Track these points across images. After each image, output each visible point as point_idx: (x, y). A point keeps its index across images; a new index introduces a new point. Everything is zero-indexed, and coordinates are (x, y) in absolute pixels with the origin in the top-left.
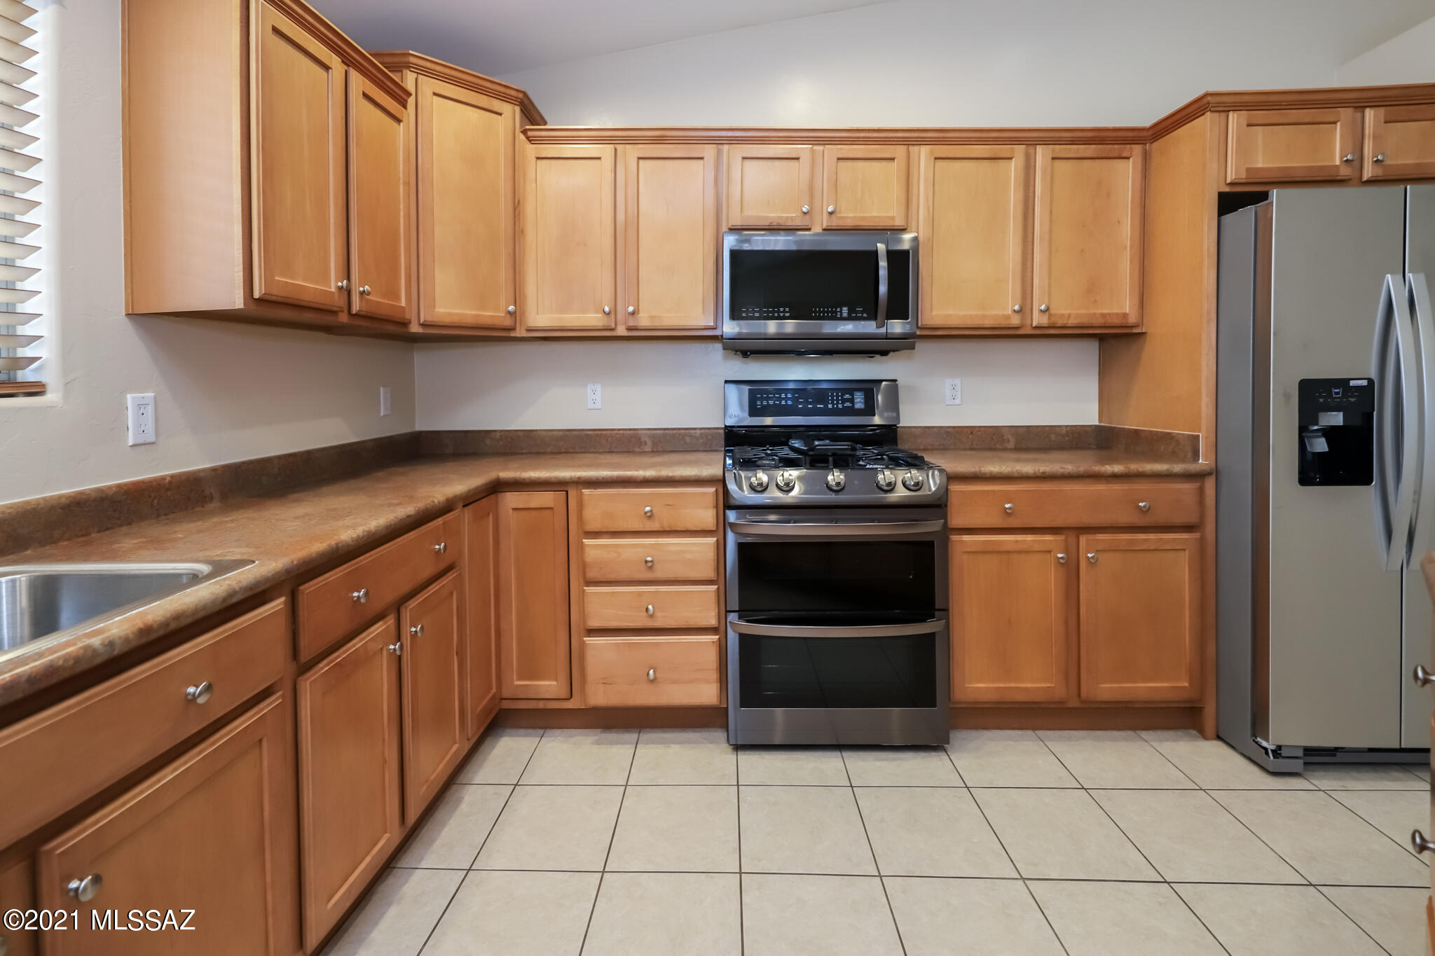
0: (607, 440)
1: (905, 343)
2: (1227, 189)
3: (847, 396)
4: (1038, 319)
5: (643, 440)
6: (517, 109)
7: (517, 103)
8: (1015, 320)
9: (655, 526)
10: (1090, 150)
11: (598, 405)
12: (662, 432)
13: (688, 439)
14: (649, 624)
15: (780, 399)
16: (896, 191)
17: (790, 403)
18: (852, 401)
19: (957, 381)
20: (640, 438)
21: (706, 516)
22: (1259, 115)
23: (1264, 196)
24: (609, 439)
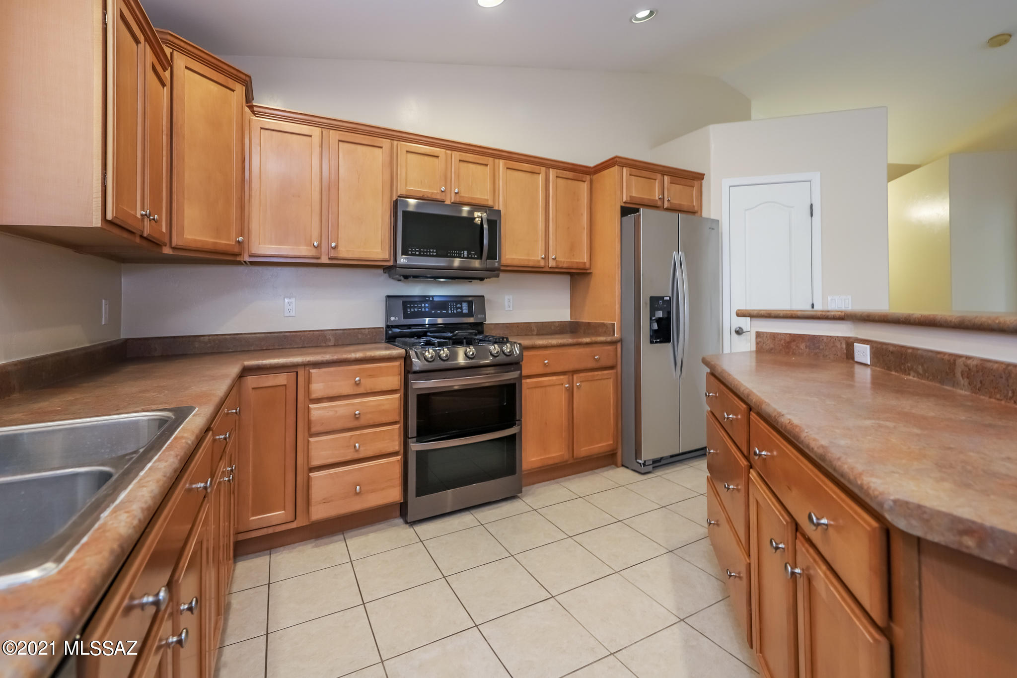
0: (301, 339)
1: (494, 272)
2: (623, 205)
3: (459, 305)
4: (552, 263)
5: (328, 338)
6: (244, 88)
7: (245, 84)
8: (542, 263)
9: (361, 390)
10: (570, 174)
11: (293, 313)
12: (342, 331)
13: (360, 336)
14: (356, 456)
15: (421, 307)
16: (488, 185)
17: (427, 310)
18: (461, 308)
19: (511, 297)
20: (326, 337)
21: (393, 380)
22: (634, 171)
23: (637, 210)
24: (302, 338)
